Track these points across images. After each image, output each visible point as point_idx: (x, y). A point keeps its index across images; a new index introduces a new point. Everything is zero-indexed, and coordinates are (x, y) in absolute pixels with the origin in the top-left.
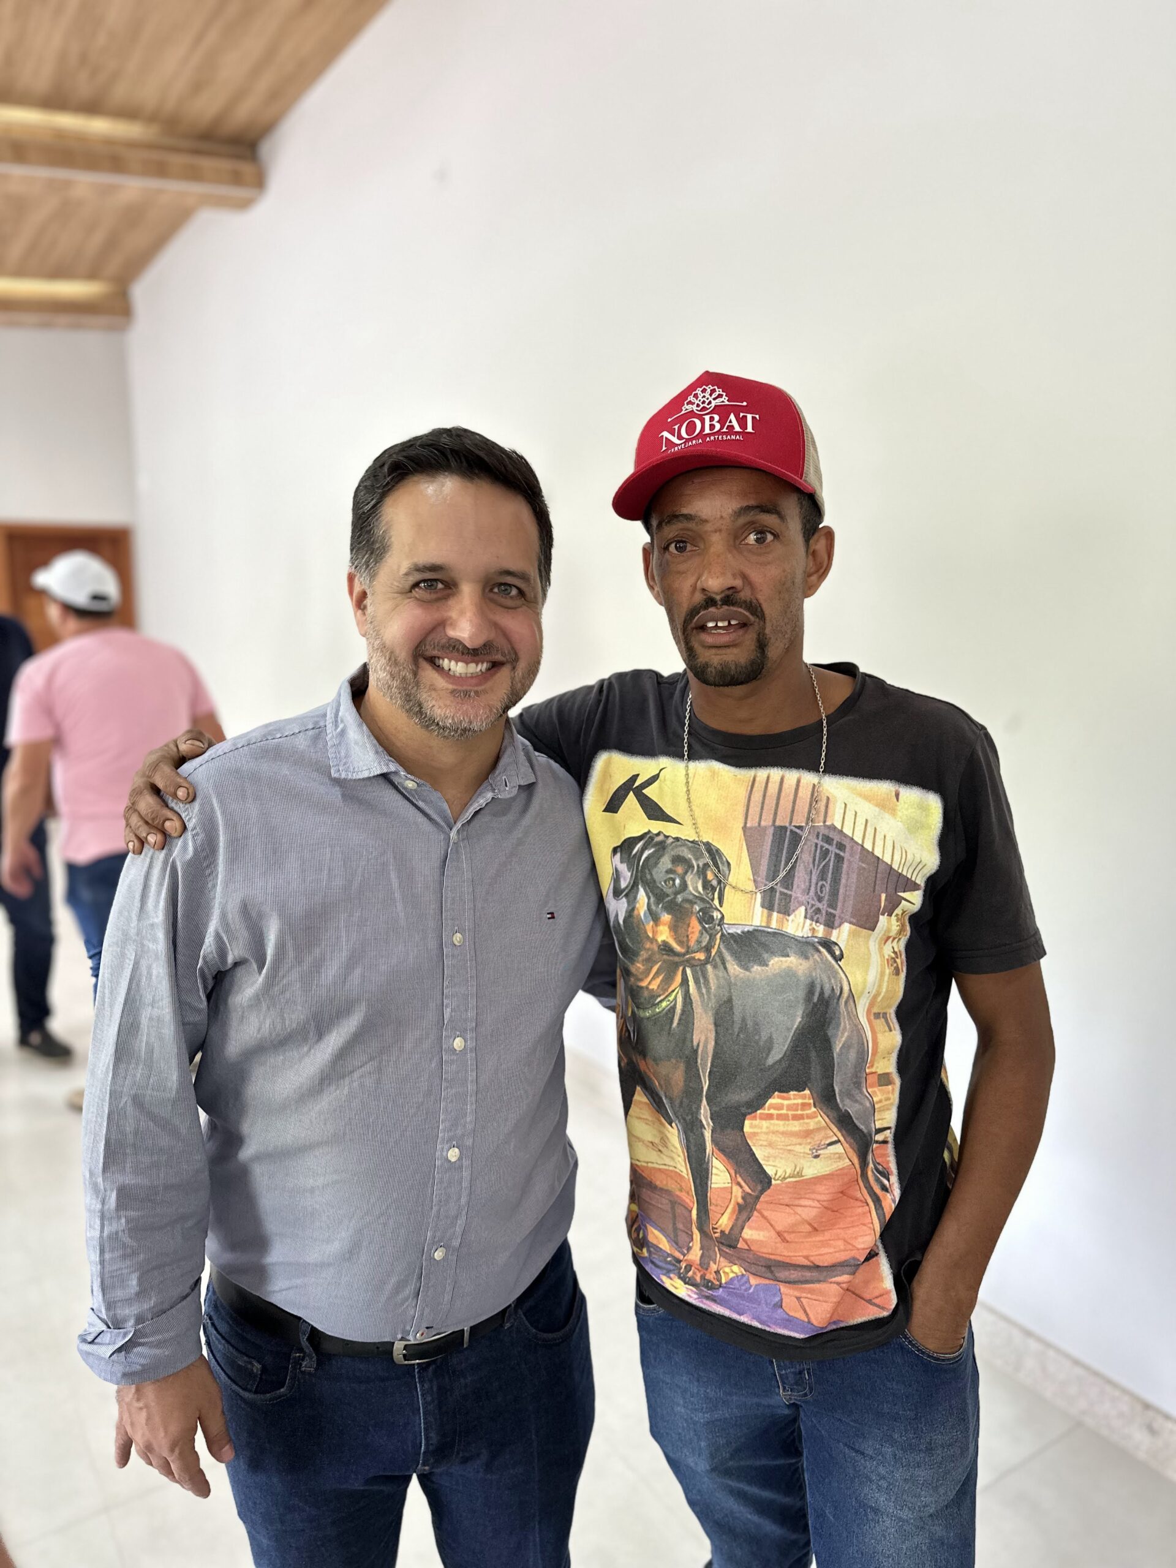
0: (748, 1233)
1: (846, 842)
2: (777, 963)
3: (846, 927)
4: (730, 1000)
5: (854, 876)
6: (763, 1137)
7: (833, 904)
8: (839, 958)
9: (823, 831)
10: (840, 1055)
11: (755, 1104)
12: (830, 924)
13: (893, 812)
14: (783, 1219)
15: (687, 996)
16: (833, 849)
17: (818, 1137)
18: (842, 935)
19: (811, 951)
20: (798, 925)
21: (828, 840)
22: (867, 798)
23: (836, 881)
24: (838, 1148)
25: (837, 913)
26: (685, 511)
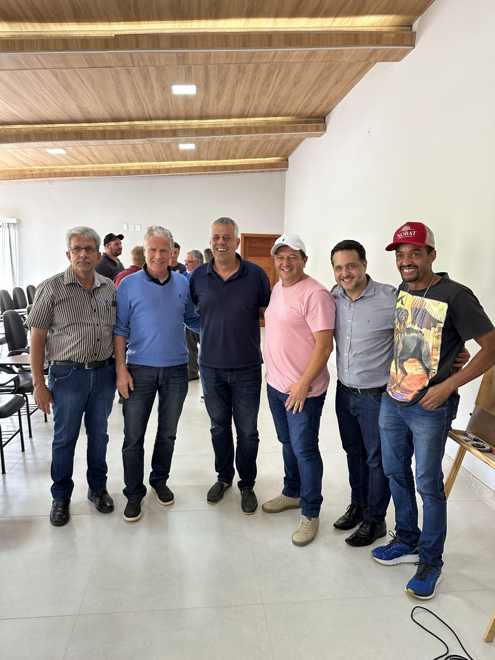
0: (402, 384)
1: (427, 312)
2: (412, 334)
3: (424, 329)
4: (405, 340)
5: (427, 319)
6: (407, 366)
7: (422, 324)
8: (423, 335)
9: (423, 310)
10: (424, 353)
11: (406, 360)
12: (421, 328)
13: (437, 307)
14: (409, 382)
15: (398, 339)
16: (424, 313)
17: (417, 367)
18: (424, 330)
19: (418, 333)
20: (416, 327)
21: (424, 311)
22: (433, 304)
23: (423, 320)
24: (421, 370)
25: (423, 326)
26: (400, 250)
